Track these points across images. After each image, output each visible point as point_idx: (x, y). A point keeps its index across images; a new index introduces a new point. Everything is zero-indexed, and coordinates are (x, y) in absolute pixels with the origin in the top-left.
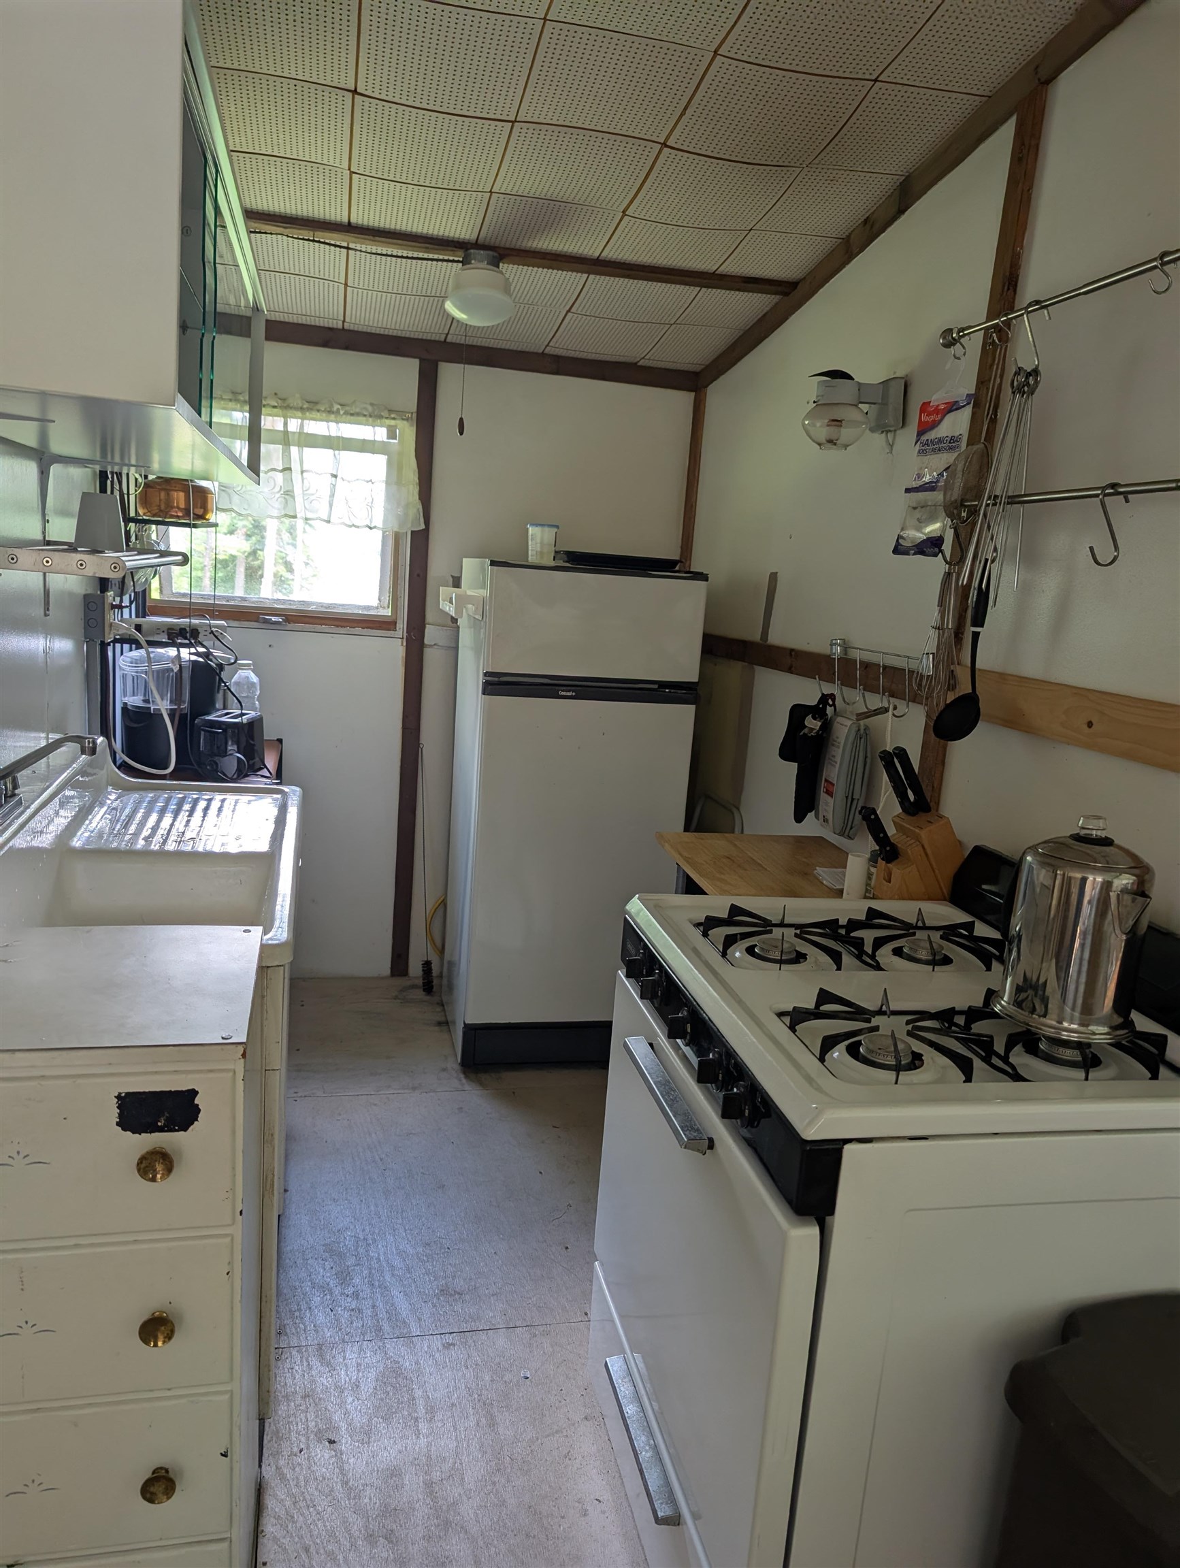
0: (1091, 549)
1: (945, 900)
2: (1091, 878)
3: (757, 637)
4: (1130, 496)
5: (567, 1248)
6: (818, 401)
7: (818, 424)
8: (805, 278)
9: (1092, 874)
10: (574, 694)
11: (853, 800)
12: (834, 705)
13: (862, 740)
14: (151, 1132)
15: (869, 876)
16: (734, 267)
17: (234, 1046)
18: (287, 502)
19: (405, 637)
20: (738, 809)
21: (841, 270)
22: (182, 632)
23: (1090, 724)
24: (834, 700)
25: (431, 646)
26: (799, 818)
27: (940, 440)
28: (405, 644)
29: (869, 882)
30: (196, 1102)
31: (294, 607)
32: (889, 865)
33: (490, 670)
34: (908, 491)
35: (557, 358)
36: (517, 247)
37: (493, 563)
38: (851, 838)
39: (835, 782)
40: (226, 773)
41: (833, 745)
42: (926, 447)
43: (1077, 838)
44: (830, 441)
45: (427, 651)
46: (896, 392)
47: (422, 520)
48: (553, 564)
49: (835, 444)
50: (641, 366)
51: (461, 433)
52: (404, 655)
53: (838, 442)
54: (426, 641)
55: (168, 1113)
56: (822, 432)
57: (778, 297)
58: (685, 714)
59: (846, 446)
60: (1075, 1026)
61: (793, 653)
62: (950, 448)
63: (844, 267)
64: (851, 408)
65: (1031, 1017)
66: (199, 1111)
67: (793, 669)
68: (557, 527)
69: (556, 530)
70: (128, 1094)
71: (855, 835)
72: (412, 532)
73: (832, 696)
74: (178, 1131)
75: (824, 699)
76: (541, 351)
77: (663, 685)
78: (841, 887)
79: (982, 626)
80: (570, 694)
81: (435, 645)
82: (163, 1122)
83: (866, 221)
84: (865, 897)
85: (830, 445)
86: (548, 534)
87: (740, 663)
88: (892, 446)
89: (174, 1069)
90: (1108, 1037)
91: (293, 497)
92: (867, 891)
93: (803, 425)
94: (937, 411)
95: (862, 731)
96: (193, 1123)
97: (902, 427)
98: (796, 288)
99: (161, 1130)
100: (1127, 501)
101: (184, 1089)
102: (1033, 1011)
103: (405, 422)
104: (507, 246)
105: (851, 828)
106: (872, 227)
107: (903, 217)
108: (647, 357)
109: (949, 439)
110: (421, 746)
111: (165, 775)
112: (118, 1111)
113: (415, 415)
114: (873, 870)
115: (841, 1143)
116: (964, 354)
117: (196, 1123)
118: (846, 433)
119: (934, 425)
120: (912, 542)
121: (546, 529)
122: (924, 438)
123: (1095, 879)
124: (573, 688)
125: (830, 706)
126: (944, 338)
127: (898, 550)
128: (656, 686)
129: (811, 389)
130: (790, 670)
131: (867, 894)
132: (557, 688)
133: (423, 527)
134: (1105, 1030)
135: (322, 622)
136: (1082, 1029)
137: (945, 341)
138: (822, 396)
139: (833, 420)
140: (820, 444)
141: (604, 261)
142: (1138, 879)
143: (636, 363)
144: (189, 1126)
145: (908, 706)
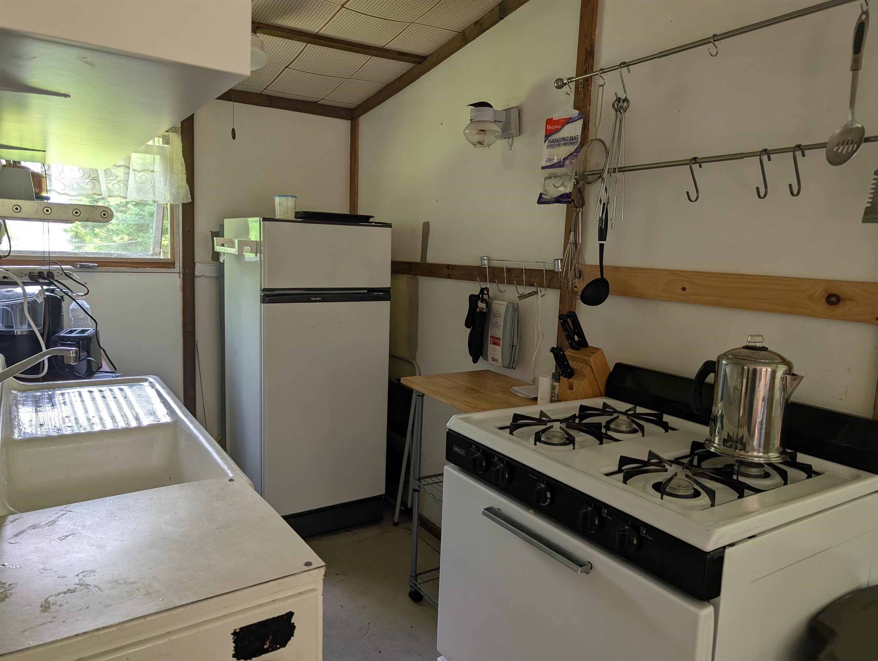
0: (687, 193)
1: (602, 396)
2: (764, 369)
3: (418, 259)
4: (702, 164)
5: (380, 652)
6: (473, 119)
7: (474, 132)
8: (432, 54)
9: (765, 366)
10: (320, 299)
11: (513, 346)
12: (488, 294)
13: (516, 311)
14: (258, 656)
15: (553, 388)
16: (396, 45)
17: (318, 570)
18: (95, 185)
19: (181, 272)
20: (415, 360)
21: (459, 50)
22: (41, 274)
23: (684, 289)
24: (488, 291)
25: (199, 277)
26: (475, 361)
27: (564, 139)
28: (181, 276)
29: (553, 391)
30: (292, 621)
31: (101, 256)
32: (570, 380)
33: (267, 287)
34: (543, 168)
35: (270, 97)
36: (267, 23)
37: (264, 219)
38: (514, 369)
39: (501, 337)
40: (79, 372)
41: (495, 316)
42: (552, 143)
43: (747, 347)
44: (480, 143)
45: (197, 280)
46: (514, 115)
47: (189, 196)
48: (294, 219)
49: (482, 144)
50: (320, 104)
51: (234, 138)
52: (181, 284)
53: (484, 143)
54: (196, 274)
55: (272, 636)
56: (477, 138)
57: (413, 65)
58: (384, 307)
59: (489, 146)
60: (761, 454)
61: (450, 267)
62: (571, 143)
63: (461, 48)
64: (493, 123)
65: (736, 452)
66: (295, 627)
67: (451, 276)
68: (296, 197)
69: (294, 199)
70: (242, 629)
71: (516, 366)
72: (183, 204)
73: (487, 289)
74: (279, 648)
75: (482, 290)
76: (259, 92)
77: (371, 290)
78: (536, 396)
79: (605, 240)
80: (318, 299)
81: (202, 276)
82: (268, 644)
83: (476, 23)
84: (552, 401)
85: (479, 145)
86: (289, 202)
87: (406, 275)
88: (511, 146)
89: (272, 599)
90: (780, 459)
91: (99, 182)
92: (552, 396)
93: (464, 133)
94: (557, 122)
95: (516, 307)
96: (289, 639)
97: (519, 135)
98: (426, 59)
99: (267, 651)
100: (700, 167)
101: (283, 614)
102: (736, 448)
103: (174, 134)
104: (261, 22)
105: (513, 363)
106: (481, 26)
107: (502, 21)
108: (325, 99)
109: (569, 139)
110: (196, 342)
111: (39, 378)
112: (234, 645)
113: (180, 130)
114: (556, 384)
115: (722, 549)
116: (571, 92)
117: (292, 638)
118: (488, 138)
119: (557, 131)
120: (551, 197)
121: (289, 198)
122: (551, 138)
123: (767, 369)
124: (320, 295)
125: (486, 294)
126: (557, 83)
127: (541, 201)
128: (366, 291)
129: (467, 113)
130: (449, 277)
131: (553, 399)
132: (309, 296)
133: (190, 200)
134: (777, 455)
135: (122, 265)
136: (766, 456)
137: (558, 85)
138: (476, 116)
139: (482, 130)
140: (474, 145)
141: (320, 36)
142: (788, 367)
143: (316, 102)
144: (287, 642)
145: (545, 290)
